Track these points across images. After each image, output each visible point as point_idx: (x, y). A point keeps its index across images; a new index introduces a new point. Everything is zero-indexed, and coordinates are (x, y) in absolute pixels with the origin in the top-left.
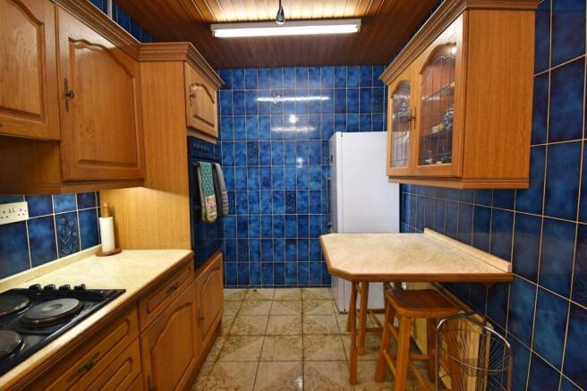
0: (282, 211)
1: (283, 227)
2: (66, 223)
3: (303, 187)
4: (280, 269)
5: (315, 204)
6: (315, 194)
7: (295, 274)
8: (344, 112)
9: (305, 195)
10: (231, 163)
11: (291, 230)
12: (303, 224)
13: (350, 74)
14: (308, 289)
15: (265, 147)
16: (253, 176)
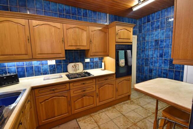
1: (167, 74)
2: (96, 63)
10: (148, 48)
12: (177, 74)
15: (162, 41)
16: (156, 53)
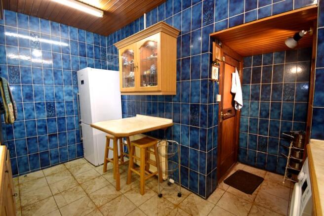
0: (44, 116)
1: (46, 127)
3: (60, 100)
4: (46, 156)
5: (70, 110)
6: (69, 103)
7: (58, 156)
8: (85, 56)
9: (62, 104)
11: (53, 128)
12: (61, 123)
13: (88, 36)
14: (68, 163)
15: (26, 71)
